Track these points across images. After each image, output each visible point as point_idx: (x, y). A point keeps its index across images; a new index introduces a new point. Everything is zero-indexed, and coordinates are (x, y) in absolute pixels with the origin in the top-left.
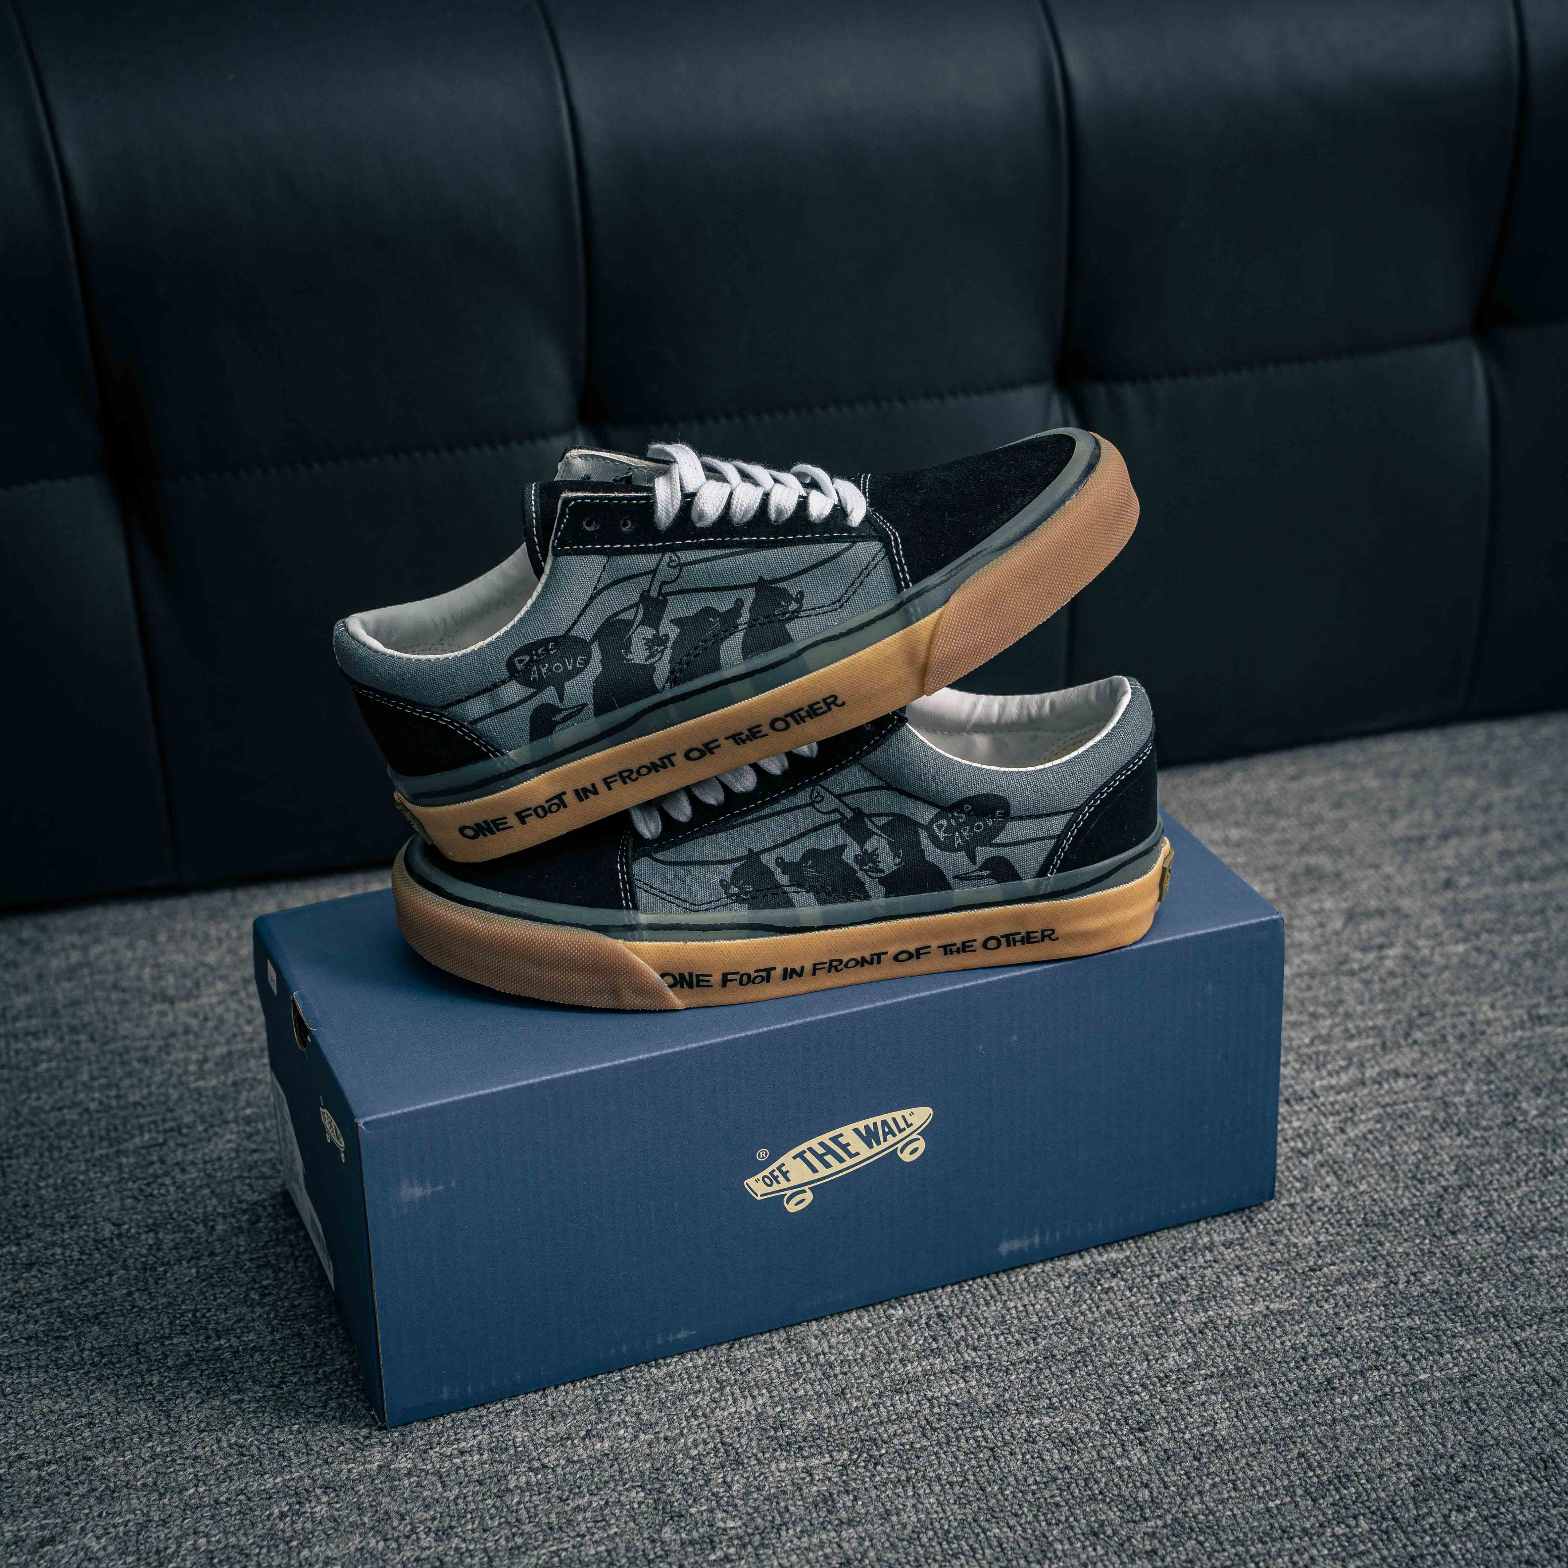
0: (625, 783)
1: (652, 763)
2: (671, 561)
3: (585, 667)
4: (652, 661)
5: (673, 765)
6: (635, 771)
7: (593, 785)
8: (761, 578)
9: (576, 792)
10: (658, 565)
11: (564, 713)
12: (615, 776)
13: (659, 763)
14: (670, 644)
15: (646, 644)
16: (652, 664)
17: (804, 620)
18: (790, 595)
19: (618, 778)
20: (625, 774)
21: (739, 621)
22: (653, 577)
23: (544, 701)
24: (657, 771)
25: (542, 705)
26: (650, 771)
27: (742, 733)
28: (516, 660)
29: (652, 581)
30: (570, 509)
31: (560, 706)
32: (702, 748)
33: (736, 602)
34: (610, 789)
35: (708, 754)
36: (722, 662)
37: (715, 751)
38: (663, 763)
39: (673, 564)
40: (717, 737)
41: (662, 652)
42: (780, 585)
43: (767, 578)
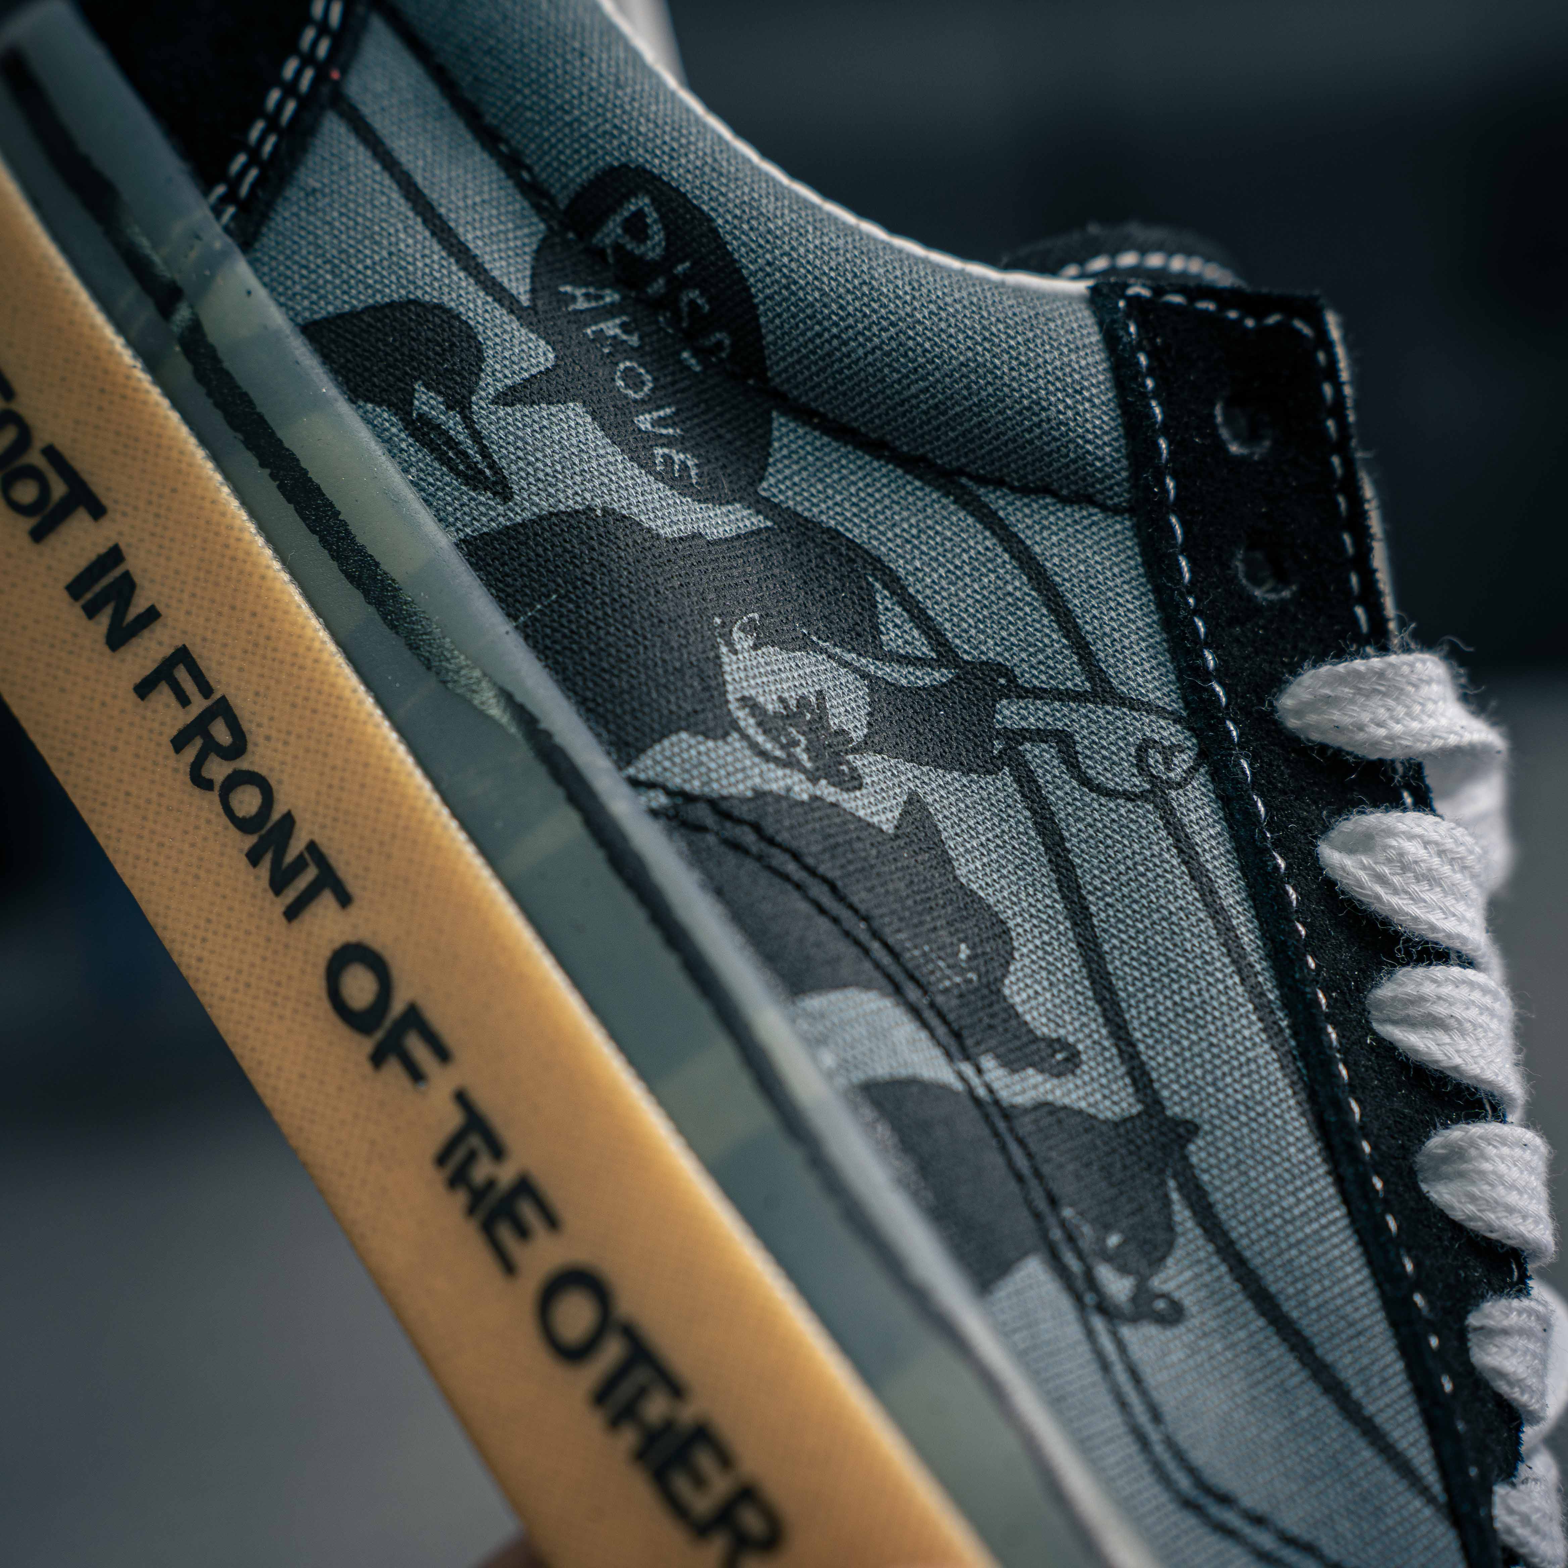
0: (179, 743)
1: (288, 820)
2: (1168, 753)
3: (659, 477)
4: (748, 723)
5: (292, 913)
6: (243, 764)
7: (152, 615)
8: (1191, 1129)
9: (114, 556)
10: (1134, 705)
11: (452, 423)
12: (206, 689)
13: (296, 847)
14: (827, 791)
15: (803, 702)
16: (734, 725)
17: (1073, 1331)
18: (1157, 1262)
19: (199, 704)
20: (221, 733)
21: (988, 1063)
22: (1079, 697)
23: (487, 335)
24: (254, 857)
25: (470, 334)
26: (243, 825)
27: (498, 1152)
28: (643, 202)
29: (1063, 696)
30: (1284, 328)
31: (480, 402)
32: (398, 1007)
33: (1060, 1044)
34: (144, 689)
35: (367, 1045)
36: (815, 1003)
37: (394, 1069)
38: (299, 865)
39: (1154, 758)
40: (463, 1054)
41: (791, 763)
42: (1182, 1214)
43: (1197, 1152)
